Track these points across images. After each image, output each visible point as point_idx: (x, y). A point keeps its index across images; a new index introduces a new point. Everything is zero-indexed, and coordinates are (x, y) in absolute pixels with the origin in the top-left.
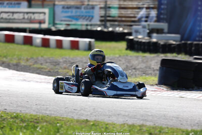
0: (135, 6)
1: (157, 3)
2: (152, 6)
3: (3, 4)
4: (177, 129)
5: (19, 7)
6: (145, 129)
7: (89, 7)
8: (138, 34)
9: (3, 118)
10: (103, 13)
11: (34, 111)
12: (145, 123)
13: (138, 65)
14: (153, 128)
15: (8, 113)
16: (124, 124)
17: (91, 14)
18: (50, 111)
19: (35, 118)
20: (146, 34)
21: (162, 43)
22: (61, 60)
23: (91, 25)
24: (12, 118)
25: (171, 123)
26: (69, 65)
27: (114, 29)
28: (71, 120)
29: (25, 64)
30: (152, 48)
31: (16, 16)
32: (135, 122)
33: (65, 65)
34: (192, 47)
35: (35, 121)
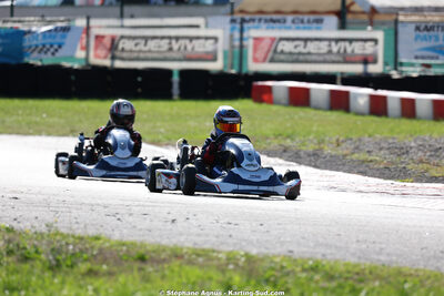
3: (285, 21)
5: (318, 29)
9: (285, 270)
11: (353, 254)
15: (295, 260)
18: (388, 255)
19: (356, 270)
22: (413, 144)
24: (304, 270)
26: (428, 154)
28: (436, 276)
29: (333, 153)
31: (312, 47)
33: (420, 154)
35: (356, 277)
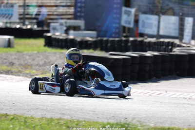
0: (53, 4)
1: (73, 1)
2: (69, 4)
4: (94, 122)
6: (62, 122)
7: (8, 5)
8: (56, 31)
10: (21, 11)
12: (62, 117)
13: (56, 61)
14: (71, 121)
16: (43, 118)
17: (10, 12)
20: (63, 31)
21: (79, 39)
23: (10, 23)
25: (88, 117)
27: (32, 27)
30: (69, 44)
32: (53, 116)
34: (108, 43)
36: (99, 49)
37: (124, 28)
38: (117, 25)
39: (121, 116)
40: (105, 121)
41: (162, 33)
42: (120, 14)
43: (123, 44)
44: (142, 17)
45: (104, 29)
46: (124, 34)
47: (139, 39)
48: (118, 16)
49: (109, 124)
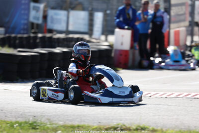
4: (2, 121)
34: (16, 40)
36: (7, 46)
37: (33, 24)
38: (26, 22)
39: (30, 114)
40: (14, 120)
41: (71, 28)
42: (28, 9)
43: (31, 41)
44: (51, 13)
45: (12, 25)
46: (33, 31)
47: (48, 35)
48: (26, 12)
49: (16, 122)
